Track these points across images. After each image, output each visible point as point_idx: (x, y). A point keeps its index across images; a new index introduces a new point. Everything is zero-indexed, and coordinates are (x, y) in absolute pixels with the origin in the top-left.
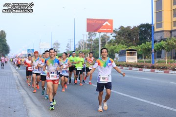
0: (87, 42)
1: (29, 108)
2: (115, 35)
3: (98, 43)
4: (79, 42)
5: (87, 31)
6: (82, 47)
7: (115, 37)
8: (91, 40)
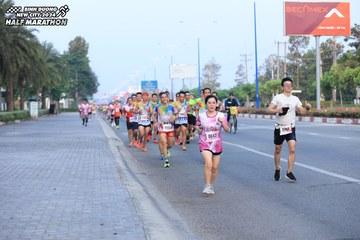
0: (288, 61)
1: (150, 224)
2: (356, 41)
3: (314, 61)
4: (267, 61)
5: (287, 34)
6: (276, 73)
7: (356, 45)
8: (296, 55)
